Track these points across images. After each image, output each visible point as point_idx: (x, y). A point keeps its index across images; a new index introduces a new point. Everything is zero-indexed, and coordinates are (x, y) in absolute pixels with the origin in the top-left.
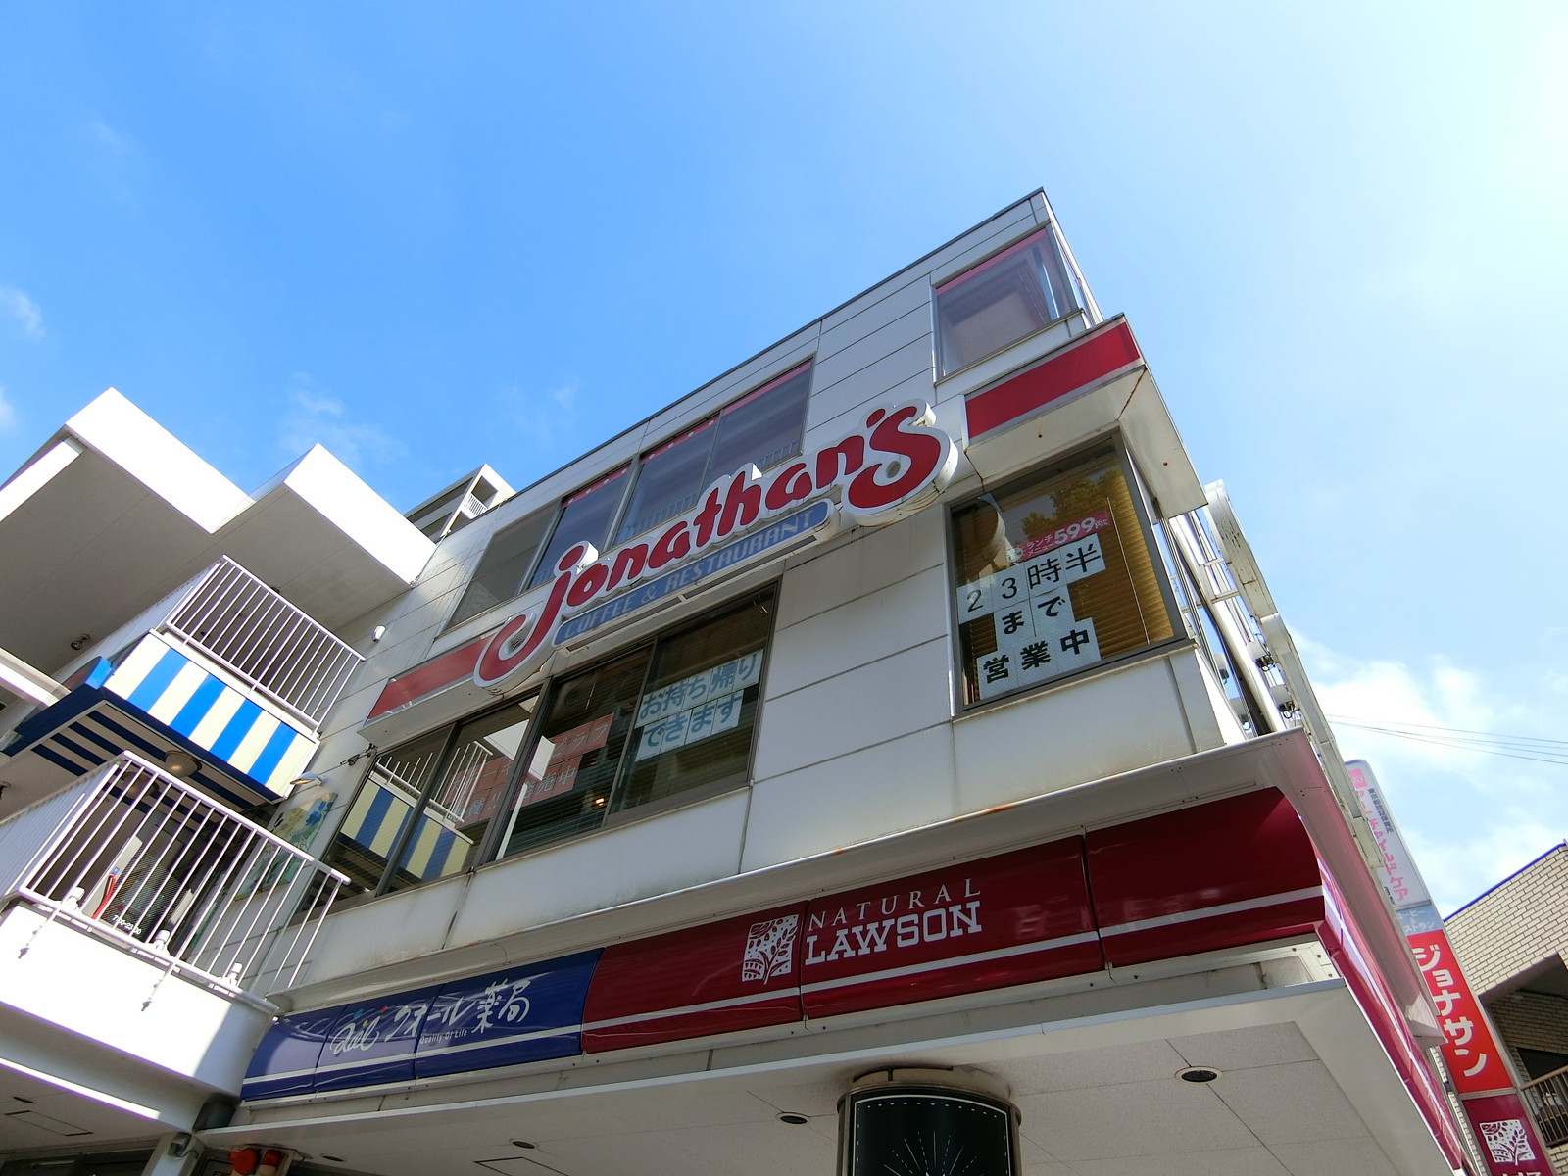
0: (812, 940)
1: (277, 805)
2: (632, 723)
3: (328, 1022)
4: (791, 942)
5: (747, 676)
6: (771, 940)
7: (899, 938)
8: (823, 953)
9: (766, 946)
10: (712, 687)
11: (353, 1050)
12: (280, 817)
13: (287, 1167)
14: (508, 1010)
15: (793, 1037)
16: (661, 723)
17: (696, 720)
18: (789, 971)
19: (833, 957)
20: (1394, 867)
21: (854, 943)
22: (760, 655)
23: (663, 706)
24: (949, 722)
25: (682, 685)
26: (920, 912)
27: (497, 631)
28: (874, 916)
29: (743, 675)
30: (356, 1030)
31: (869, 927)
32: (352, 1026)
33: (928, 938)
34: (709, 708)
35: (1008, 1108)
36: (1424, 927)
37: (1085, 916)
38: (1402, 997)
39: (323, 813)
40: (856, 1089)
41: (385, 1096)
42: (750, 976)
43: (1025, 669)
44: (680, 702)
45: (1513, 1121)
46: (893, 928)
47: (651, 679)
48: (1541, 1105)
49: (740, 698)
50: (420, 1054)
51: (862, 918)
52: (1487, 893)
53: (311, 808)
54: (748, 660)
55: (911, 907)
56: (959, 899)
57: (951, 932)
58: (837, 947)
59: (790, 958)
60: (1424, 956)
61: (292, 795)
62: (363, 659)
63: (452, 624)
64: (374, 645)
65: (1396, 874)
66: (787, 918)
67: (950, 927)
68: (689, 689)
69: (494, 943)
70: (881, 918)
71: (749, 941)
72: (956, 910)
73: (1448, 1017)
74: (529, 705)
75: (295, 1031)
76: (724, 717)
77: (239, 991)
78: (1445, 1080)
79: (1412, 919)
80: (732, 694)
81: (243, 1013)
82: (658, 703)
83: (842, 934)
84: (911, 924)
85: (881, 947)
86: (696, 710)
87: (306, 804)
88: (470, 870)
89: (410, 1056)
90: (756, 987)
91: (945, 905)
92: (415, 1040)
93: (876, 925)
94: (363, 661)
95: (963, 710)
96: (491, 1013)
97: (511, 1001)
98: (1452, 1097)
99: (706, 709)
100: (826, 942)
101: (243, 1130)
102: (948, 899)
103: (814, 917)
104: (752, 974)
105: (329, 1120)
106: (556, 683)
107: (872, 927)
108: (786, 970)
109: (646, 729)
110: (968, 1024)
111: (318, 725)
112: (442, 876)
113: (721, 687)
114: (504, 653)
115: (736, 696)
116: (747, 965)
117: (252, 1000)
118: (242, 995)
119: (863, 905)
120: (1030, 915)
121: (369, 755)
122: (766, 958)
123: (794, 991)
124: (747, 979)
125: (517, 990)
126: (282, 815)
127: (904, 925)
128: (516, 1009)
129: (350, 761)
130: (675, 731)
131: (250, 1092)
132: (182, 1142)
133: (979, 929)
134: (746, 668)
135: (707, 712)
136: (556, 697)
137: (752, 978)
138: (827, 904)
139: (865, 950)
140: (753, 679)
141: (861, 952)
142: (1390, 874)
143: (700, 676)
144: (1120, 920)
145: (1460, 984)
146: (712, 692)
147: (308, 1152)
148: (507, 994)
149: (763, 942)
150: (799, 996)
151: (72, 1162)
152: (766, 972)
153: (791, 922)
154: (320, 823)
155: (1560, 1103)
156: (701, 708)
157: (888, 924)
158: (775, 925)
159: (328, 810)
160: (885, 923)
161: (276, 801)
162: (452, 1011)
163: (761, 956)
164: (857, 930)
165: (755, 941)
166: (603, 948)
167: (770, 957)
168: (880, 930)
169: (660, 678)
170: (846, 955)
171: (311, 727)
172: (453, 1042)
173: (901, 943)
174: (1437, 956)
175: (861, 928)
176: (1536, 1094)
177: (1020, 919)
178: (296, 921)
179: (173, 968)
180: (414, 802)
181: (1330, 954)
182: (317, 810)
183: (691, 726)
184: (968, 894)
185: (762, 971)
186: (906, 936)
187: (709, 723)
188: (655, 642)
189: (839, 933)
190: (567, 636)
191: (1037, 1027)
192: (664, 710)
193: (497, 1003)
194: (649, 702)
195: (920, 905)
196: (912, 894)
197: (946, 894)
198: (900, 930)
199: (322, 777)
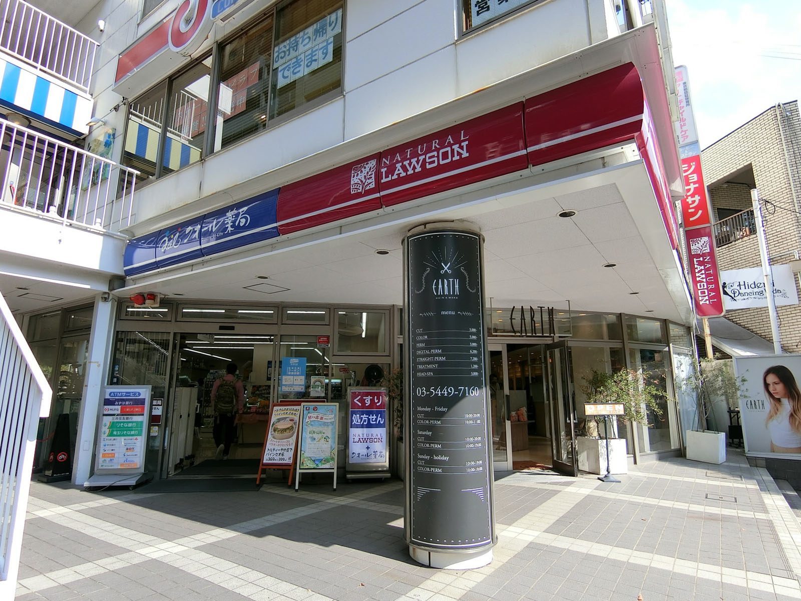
0: (384, 170)
1: (84, 139)
2: (271, 66)
3: (155, 239)
4: (373, 173)
5: (334, 28)
6: (363, 173)
7: (427, 164)
8: (390, 176)
9: (361, 176)
10: (314, 37)
11: (170, 249)
12: (89, 146)
13: (159, 300)
14: (240, 221)
15: (379, 216)
16: (288, 64)
17: (307, 60)
18: (374, 186)
19: (395, 177)
20: (685, 125)
21: (405, 169)
22: (340, 12)
23: (287, 53)
24: (454, 43)
25: (296, 38)
26: (437, 150)
27: (174, 14)
28: (415, 155)
29: (332, 27)
30: (169, 241)
31: (412, 160)
32: (166, 239)
33: (442, 162)
34: (315, 51)
35: (479, 236)
36: (691, 154)
37: (521, 143)
38: (670, 179)
39: (112, 140)
40: (409, 234)
41: (193, 265)
42: (355, 191)
43: (499, 4)
44: (297, 49)
45: (705, 238)
46: (424, 160)
47: (277, 38)
48: (719, 232)
49: (332, 42)
50: (203, 246)
51: (408, 157)
52: (727, 136)
53: (104, 137)
54: (333, 16)
55: (433, 148)
56: (458, 141)
57: (453, 158)
58: (397, 172)
59: (374, 181)
60: (687, 168)
61: (90, 132)
62: (99, 44)
63: (145, 13)
64: (102, 34)
65: (684, 128)
66: (370, 162)
67: (453, 156)
68: (301, 40)
69: (225, 192)
70: (418, 156)
71: (352, 175)
72: (456, 147)
73: (689, 196)
74: (208, 62)
75: (140, 245)
76: (324, 56)
77: (105, 231)
78: (680, 222)
79: (686, 151)
80: (327, 40)
81: (110, 240)
82: (284, 52)
83: (399, 166)
84: (433, 156)
85: (418, 169)
86: (307, 54)
87: (100, 135)
88: (202, 160)
89: (199, 247)
90: (359, 195)
91: (450, 145)
92: (199, 242)
93: (416, 159)
94: (99, 46)
95: (462, 35)
96: (232, 224)
97: (240, 217)
98: (681, 230)
99: (313, 52)
100: (391, 170)
101: (133, 287)
102: (452, 142)
103: (384, 159)
104: (356, 190)
105: (170, 278)
106: (221, 46)
107: (414, 161)
108: (372, 186)
109: (280, 69)
110: (461, 200)
111: (88, 89)
112: (190, 163)
113: (319, 36)
114: (183, 28)
115: (329, 42)
116: (353, 186)
117: (112, 234)
118: (106, 232)
119: (409, 150)
120: (493, 148)
121: (125, 104)
122: (362, 181)
123: (377, 195)
124: (354, 192)
125: (242, 212)
126: (89, 144)
127: (430, 158)
128: (243, 221)
129: (115, 108)
130: (296, 68)
131: (130, 272)
132: (106, 296)
133: (467, 155)
134: (333, 22)
135: (314, 54)
136: (223, 56)
137: (356, 192)
138: (391, 152)
139: (410, 172)
140: (338, 30)
141: (409, 173)
142: (681, 128)
143: (306, 31)
144: (538, 142)
145: (700, 180)
146: (315, 40)
147: (166, 294)
148: (237, 215)
149: (360, 174)
150: (380, 197)
151: (60, 312)
152: (363, 188)
153: (373, 163)
154: (112, 146)
155: (728, 230)
156: (310, 52)
157: (421, 158)
158: (365, 165)
159: (114, 138)
160: (420, 158)
161: (83, 137)
162: (213, 225)
163: (359, 180)
164: (406, 163)
165: (356, 174)
166: (280, 188)
167: (364, 181)
168: (418, 162)
169: (283, 36)
170: (401, 175)
171: (85, 92)
172: (217, 239)
173: (428, 166)
174: (693, 167)
175: (408, 162)
176: (719, 227)
177: (488, 150)
178: (119, 196)
179: (65, 223)
180: (160, 130)
181: (639, 150)
182: (108, 139)
183: (306, 64)
184: (462, 139)
185: (361, 188)
186: (430, 163)
187: (315, 60)
188: (275, 11)
189: (397, 165)
190: (219, 12)
191: (494, 197)
192: (288, 55)
193: (233, 219)
194: (278, 51)
195: (438, 147)
196: (434, 142)
197: (451, 140)
198: (428, 160)
199: (103, 120)
